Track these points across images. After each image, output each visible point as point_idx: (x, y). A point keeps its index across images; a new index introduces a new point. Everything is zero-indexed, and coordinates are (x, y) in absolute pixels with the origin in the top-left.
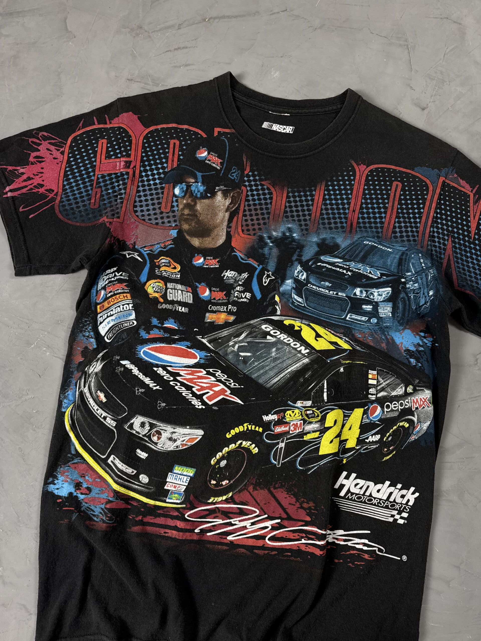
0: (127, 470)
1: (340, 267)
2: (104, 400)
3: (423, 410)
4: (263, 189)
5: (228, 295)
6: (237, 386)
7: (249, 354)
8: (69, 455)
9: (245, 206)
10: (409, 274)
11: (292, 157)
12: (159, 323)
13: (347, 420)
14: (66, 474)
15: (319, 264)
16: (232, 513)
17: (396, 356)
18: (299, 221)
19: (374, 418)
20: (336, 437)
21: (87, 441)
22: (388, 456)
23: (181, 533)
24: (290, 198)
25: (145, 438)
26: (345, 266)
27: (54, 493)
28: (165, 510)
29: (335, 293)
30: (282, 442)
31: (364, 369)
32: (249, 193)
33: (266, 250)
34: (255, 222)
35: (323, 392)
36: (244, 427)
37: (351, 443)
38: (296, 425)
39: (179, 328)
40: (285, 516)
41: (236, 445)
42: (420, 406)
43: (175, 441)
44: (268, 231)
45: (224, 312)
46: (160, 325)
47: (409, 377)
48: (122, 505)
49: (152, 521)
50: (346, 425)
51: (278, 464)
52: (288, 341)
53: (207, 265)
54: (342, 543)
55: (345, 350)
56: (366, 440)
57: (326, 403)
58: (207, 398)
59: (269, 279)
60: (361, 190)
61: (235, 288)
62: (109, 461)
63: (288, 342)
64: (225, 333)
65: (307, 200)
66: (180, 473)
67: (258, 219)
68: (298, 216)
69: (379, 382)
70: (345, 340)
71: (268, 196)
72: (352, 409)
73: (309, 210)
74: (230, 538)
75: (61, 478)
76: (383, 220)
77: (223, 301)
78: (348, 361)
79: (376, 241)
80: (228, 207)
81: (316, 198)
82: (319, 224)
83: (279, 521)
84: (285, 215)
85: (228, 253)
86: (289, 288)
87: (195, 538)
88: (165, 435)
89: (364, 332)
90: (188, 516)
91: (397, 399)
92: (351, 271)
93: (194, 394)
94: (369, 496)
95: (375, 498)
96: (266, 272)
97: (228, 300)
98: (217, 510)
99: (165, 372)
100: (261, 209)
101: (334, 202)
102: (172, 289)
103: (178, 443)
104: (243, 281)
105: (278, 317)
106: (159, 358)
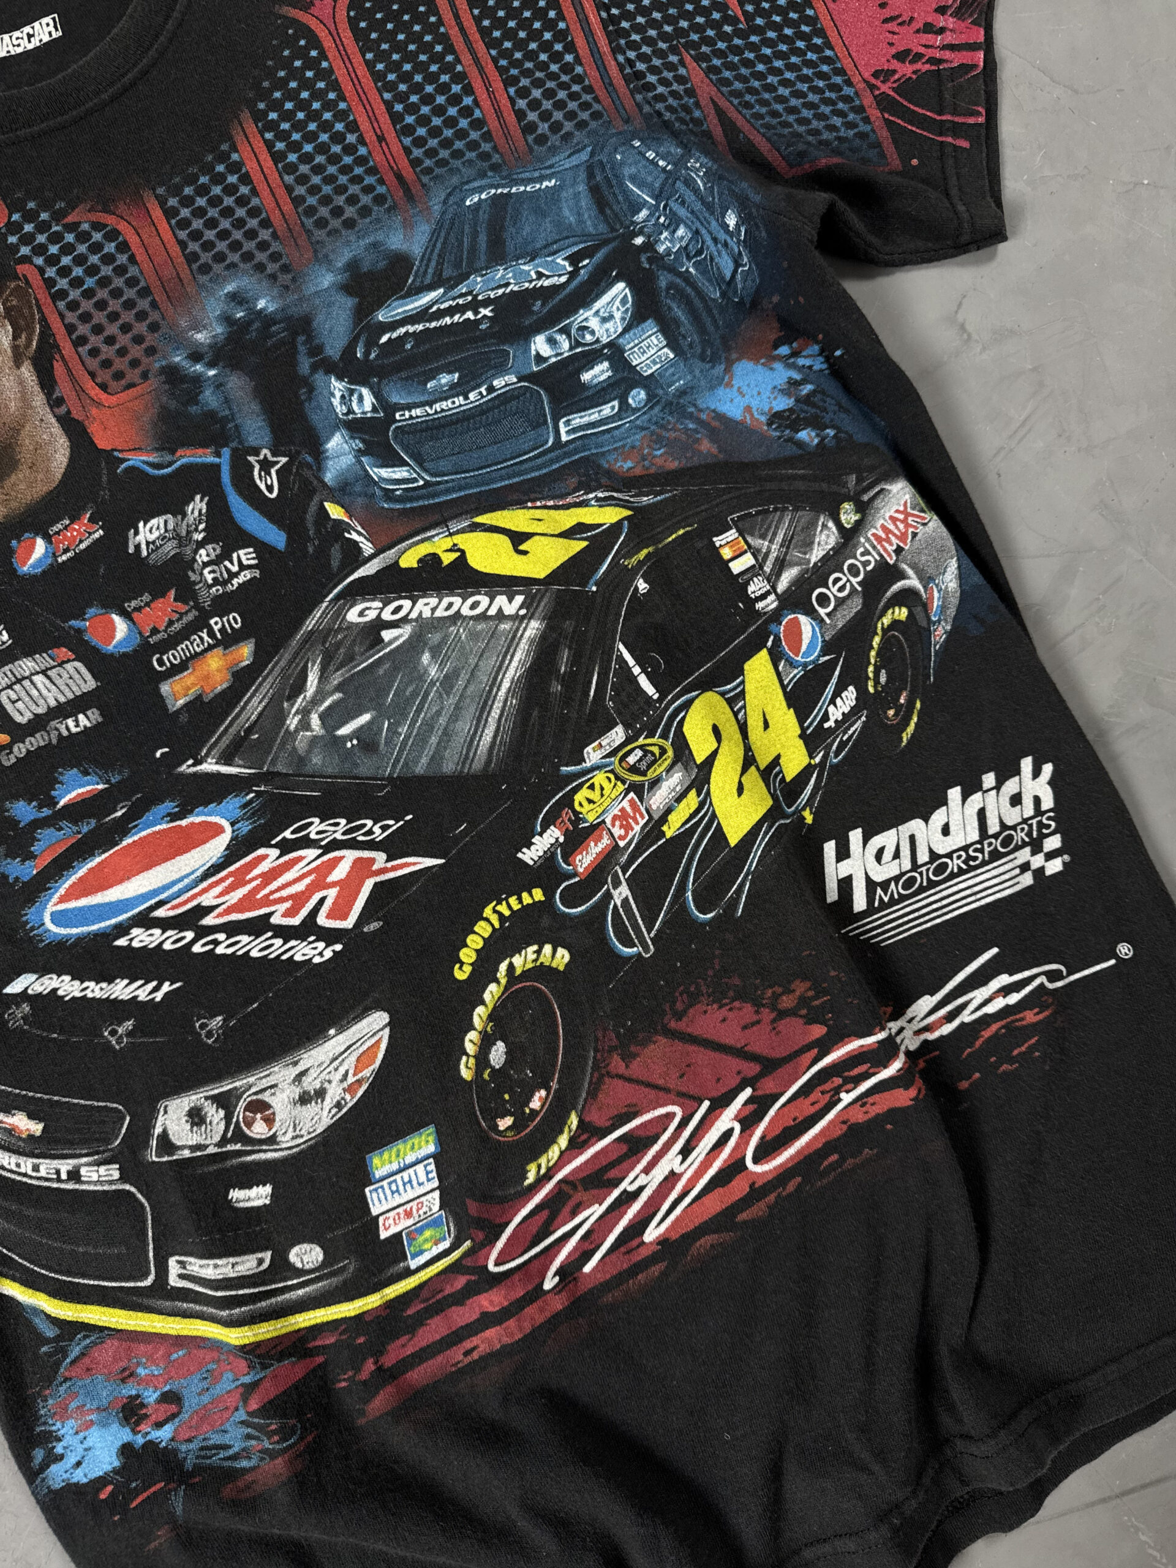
0: (239, 1268)
1: (450, 311)
2: (37, 1128)
3: (916, 544)
4: (83, 237)
5: (187, 592)
6: (394, 825)
7: (365, 718)
8: (44, 1349)
9: (62, 316)
10: (644, 213)
11: (104, 96)
12: (40, 807)
13: (744, 707)
14: (73, 1405)
15: (384, 339)
16: (612, 1165)
17: (758, 454)
18: (248, 257)
19: (807, 654)
20: (744, 770)
21: (69, 1274)
22: (908, 725)
23: (512, 1323)
24: (177, 213)
25: (230, 1147)
26: (461, 301)
27: (77, 1485)
28: (425, 1293)
29: (483, 390)
30: (617, 884)
31: (699, 545)
32: (51, 272)
33: (209, 398)
34: (124, 340)
35: (634, 680)
36: (487, 920)
37: (794, 761)
38: (623, 816)
39: (108, 782)
40: (752, 1069)
41: (498, 982)
42: (903, 537)
43: (321, 1093)
44: (178, 340)
45: (210, 648)
46: (46, 812)
47: (824, 486)
48: (292, 1371)
49: (409, 1351)
50: (750, 722)
51: (646, 948)
52: (447, 609)
53: (66, 551)
54: (947, 1029)
55: (616, 527)
56: (826, 725)
57: (660, 700)
58: (328, 917)
59: (273, 471)
60: (362, 71)
61: (194, 560)
62: (174, 1281)
63: (451, 612)
64: (254, 705)
65: (230, 190)
66: (395, 1167)
67: (126, 328)
68: (235, 246)
69: (759, 551)
70: (598, 499)
71: (110, 247)
72: (733, 669)
73: (254, 212)
74: (651, 1235)
75: (66, 1429)
76: (477, 113)
77: (185, 620)
78: (645, 552)
79: (497, 180)
80: (15, 348)
81: (251, 166)
82: (308, 232)
83: (748, 1092)
84: (195, 266)
85: (105, 479)
86: (348, 460)
87: (558, 1304)
88: (280, 1102)
89: (633, 447)
90: (497, 1264)
91: (831, 564)
92: (486, 303)
93: (285, 933)
94: (931, 862)
95: (949, 855)
96: (251, 459)
97: (197, 606)
98: (565, 1187)
99: (157, 932)
100: (116, 293)
101: (308, 148)
102: (10, 687)
103: (334, 1092)
104: (202, 527)
105: (376, 561)
106: (109, 904)
